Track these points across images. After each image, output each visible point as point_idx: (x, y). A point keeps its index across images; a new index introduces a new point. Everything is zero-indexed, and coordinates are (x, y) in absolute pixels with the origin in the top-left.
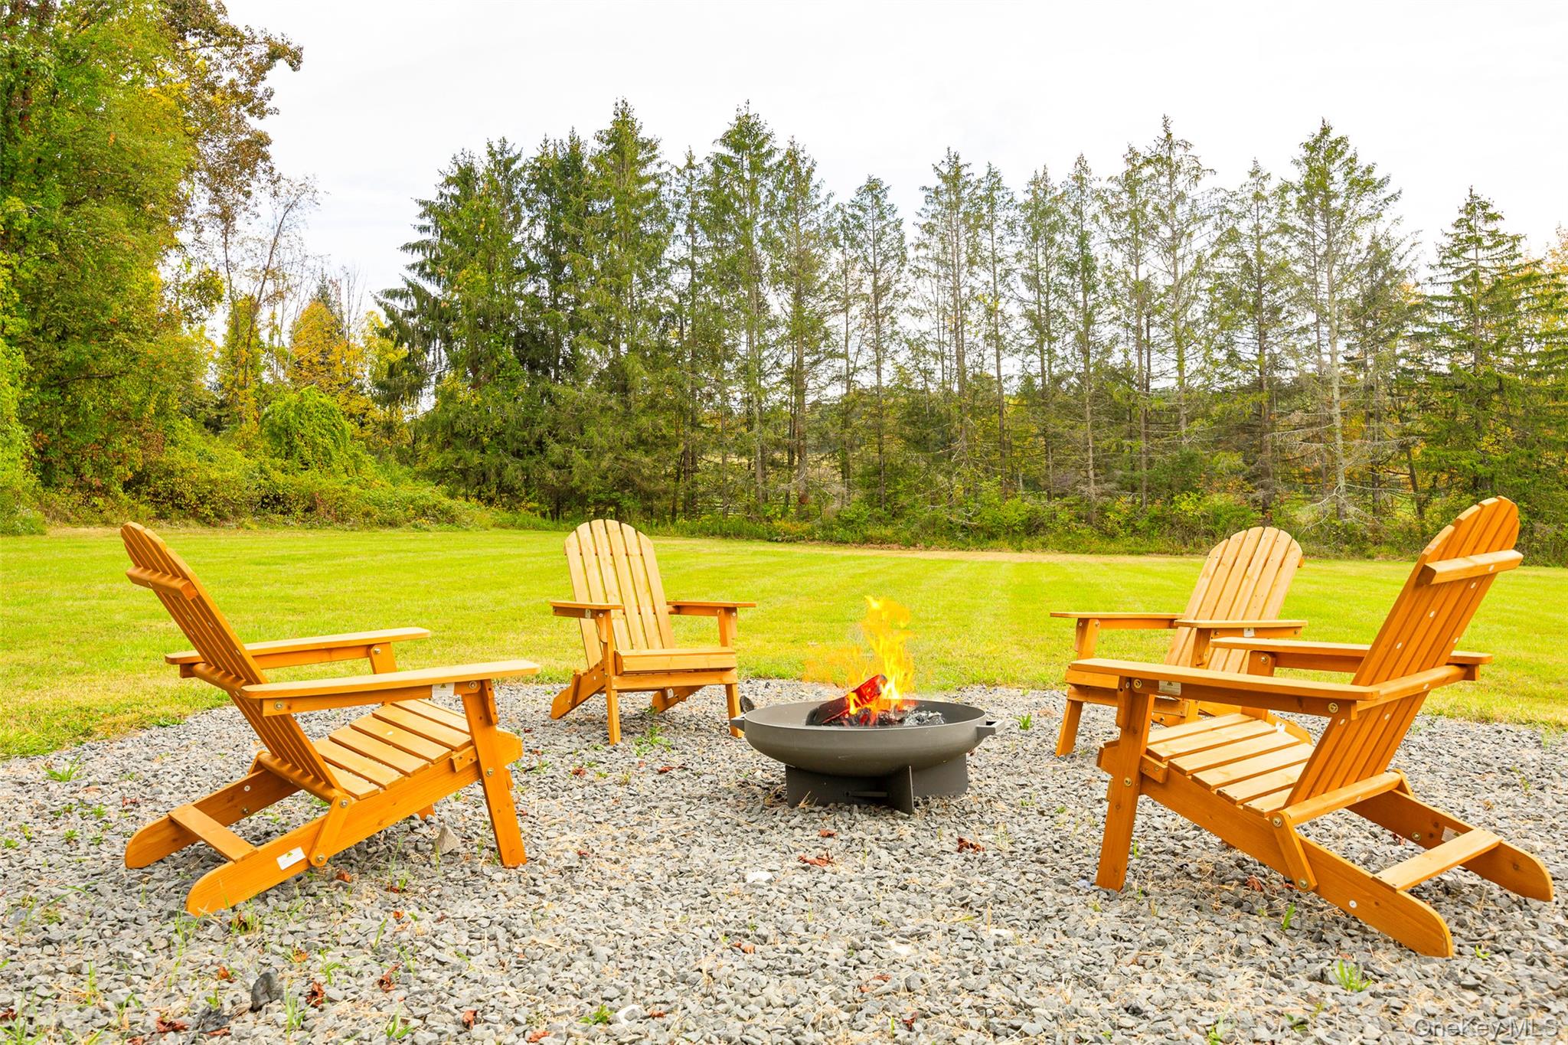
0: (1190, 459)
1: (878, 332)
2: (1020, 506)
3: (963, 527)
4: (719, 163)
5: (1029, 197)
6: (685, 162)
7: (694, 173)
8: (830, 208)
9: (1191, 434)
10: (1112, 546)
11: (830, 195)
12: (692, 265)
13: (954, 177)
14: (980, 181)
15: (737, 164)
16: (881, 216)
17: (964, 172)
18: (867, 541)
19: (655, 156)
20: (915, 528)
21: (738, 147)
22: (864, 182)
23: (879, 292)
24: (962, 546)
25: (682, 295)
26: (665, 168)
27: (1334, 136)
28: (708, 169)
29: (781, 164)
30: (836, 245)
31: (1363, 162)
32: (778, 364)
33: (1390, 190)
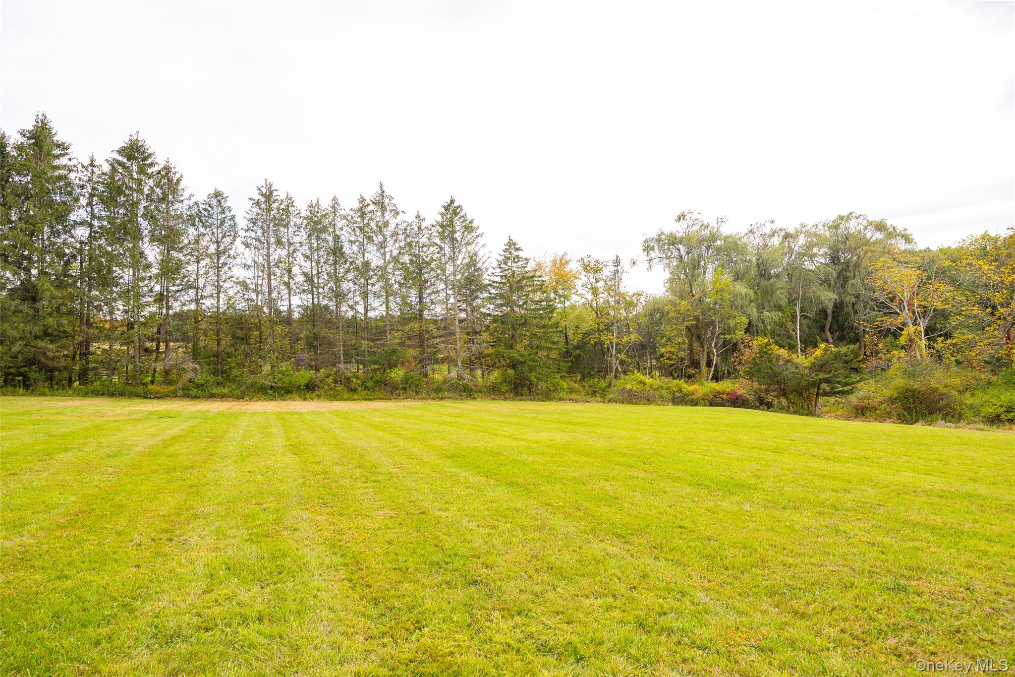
0: (394, 351)
1: (218, 276)
2: (305, 375)
3: (272, 387)
4: (115, 165)
5: (308, 213)
6: (89, 162)
7: (95, 169)
8: (191, 203)
9: (393, 339)
10: (355, 396)
11: (192, 195)
12: (91, 226)
13: (268, 196)
14: (282, 201)
15: (128, 168)
16: (223, 212)
17: (275, 193)
18: (212, 396)
19: (67, 154)
20: (243, 388)
21: (130, 158)
22: (212, 191)
23: (219, 254)
24: (272, 398)
25: (81, 243)
26: (73, 162)
27: (456, 204)
28: (106, 168)
29: (159, 172)
30: (193, 225)
31: (469, 218)
32: (151, 291)
33: (479, 232)
